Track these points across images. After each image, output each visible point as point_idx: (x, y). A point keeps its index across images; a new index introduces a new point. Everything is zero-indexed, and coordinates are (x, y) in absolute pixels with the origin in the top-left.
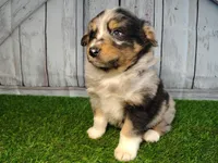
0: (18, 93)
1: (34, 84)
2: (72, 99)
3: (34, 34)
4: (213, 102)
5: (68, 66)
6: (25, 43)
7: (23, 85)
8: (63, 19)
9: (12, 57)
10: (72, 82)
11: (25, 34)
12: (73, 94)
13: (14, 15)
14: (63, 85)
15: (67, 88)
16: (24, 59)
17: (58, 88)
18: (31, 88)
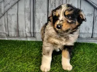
0: (7, 39)
1: (13, 35)
2: (29, 42)
3: (13, 15)
4: (87, 43)
5: (27, 28)
6: (9, 19)
7: (8, 36)
8: (25, 8)
9: (4, 24)
10: (29, 35)
11: (9, 15)
12: (29, 39)
13: (5, 7)
14: (25, 36)
15: (27, 37)
16: (9, 25)
17: (23, 37)
18: (11, 37)
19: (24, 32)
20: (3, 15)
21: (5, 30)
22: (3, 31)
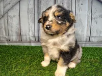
0: (7, 44)
1: (14, 40)
2: (33, 47)
3: (14, 16)
5: (31, 31)
6: (10, 21)
7: (9, 41)
8: (28, 9)
9: (4, 27)
10: (33, 39)
11: (10, 16)
12: (33, 45)
13: (4, 7)
14: (28, 40)
15: (30, 42)
16: (10, 28)
17: (26, 41)
18: (13, 42)
19: (28, 36)
20: (3, 17)
21: (5, 34)
22: (3, 35)
